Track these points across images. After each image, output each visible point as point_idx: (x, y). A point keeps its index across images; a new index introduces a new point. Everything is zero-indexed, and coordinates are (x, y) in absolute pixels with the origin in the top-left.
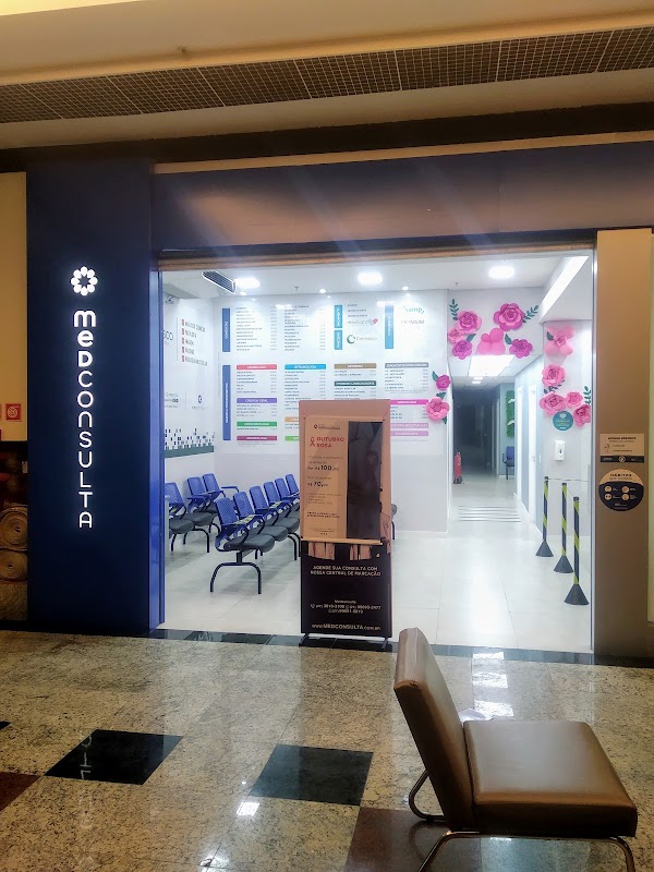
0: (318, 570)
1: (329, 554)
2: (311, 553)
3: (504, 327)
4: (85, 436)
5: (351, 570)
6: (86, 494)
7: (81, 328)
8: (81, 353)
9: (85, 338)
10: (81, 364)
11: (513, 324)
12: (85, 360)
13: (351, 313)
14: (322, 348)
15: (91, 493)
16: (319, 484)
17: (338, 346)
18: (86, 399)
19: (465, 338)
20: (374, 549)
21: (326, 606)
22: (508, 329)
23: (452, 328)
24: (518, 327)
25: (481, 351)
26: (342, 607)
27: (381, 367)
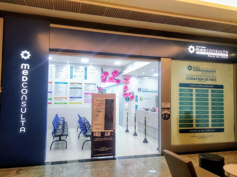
0: (96, 140)
1: (99, 135)
2: (94, 135)
3: (114, 76)
4: (23, 103)
5: (105, 139)
6: (23, 121)
7: (24, 69)
8: (23, 77)
9: (25, 72)
10: (23, 80)
11: (116, 75)
12: (25, 79)
13: (75, 69)
14: (67, 78)
15: (25, 121)
16: (97, 116)
17: (71, 78)
18: (24, 91)
19: (105, 78)
20: (111, 133)
21: (98, 149)
22: (115, 76)
23: (102, 75)
24: (117, 76)
25: (109, 81)
26: (102, 149)
27: (83, 84)
